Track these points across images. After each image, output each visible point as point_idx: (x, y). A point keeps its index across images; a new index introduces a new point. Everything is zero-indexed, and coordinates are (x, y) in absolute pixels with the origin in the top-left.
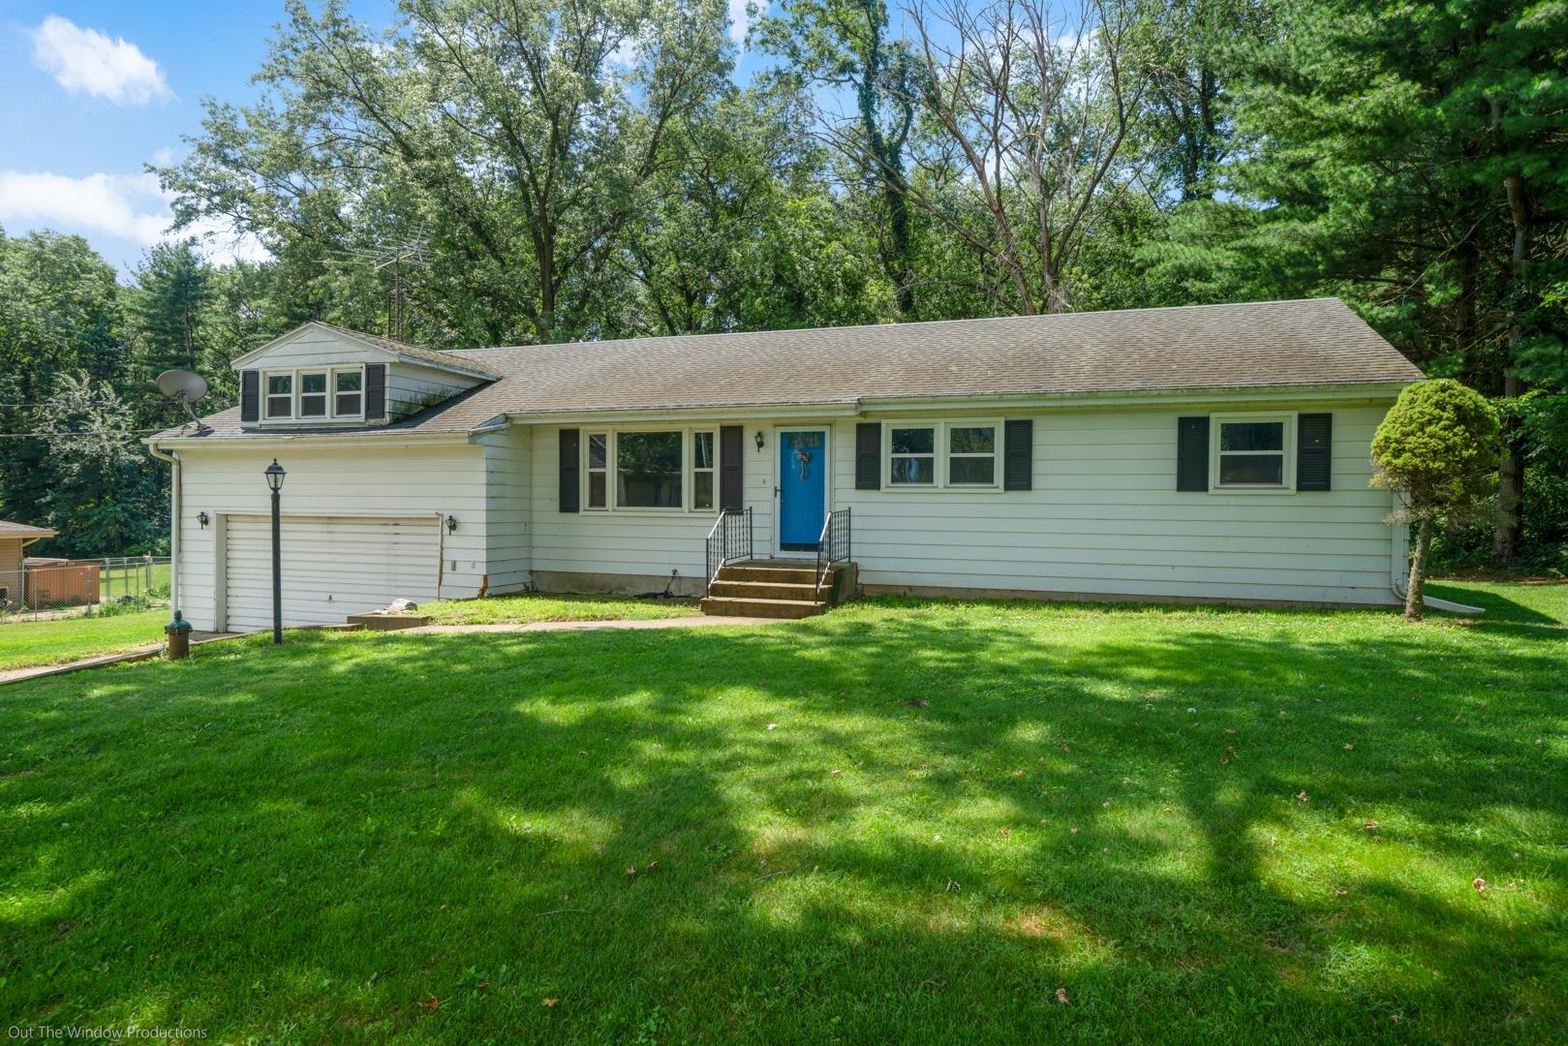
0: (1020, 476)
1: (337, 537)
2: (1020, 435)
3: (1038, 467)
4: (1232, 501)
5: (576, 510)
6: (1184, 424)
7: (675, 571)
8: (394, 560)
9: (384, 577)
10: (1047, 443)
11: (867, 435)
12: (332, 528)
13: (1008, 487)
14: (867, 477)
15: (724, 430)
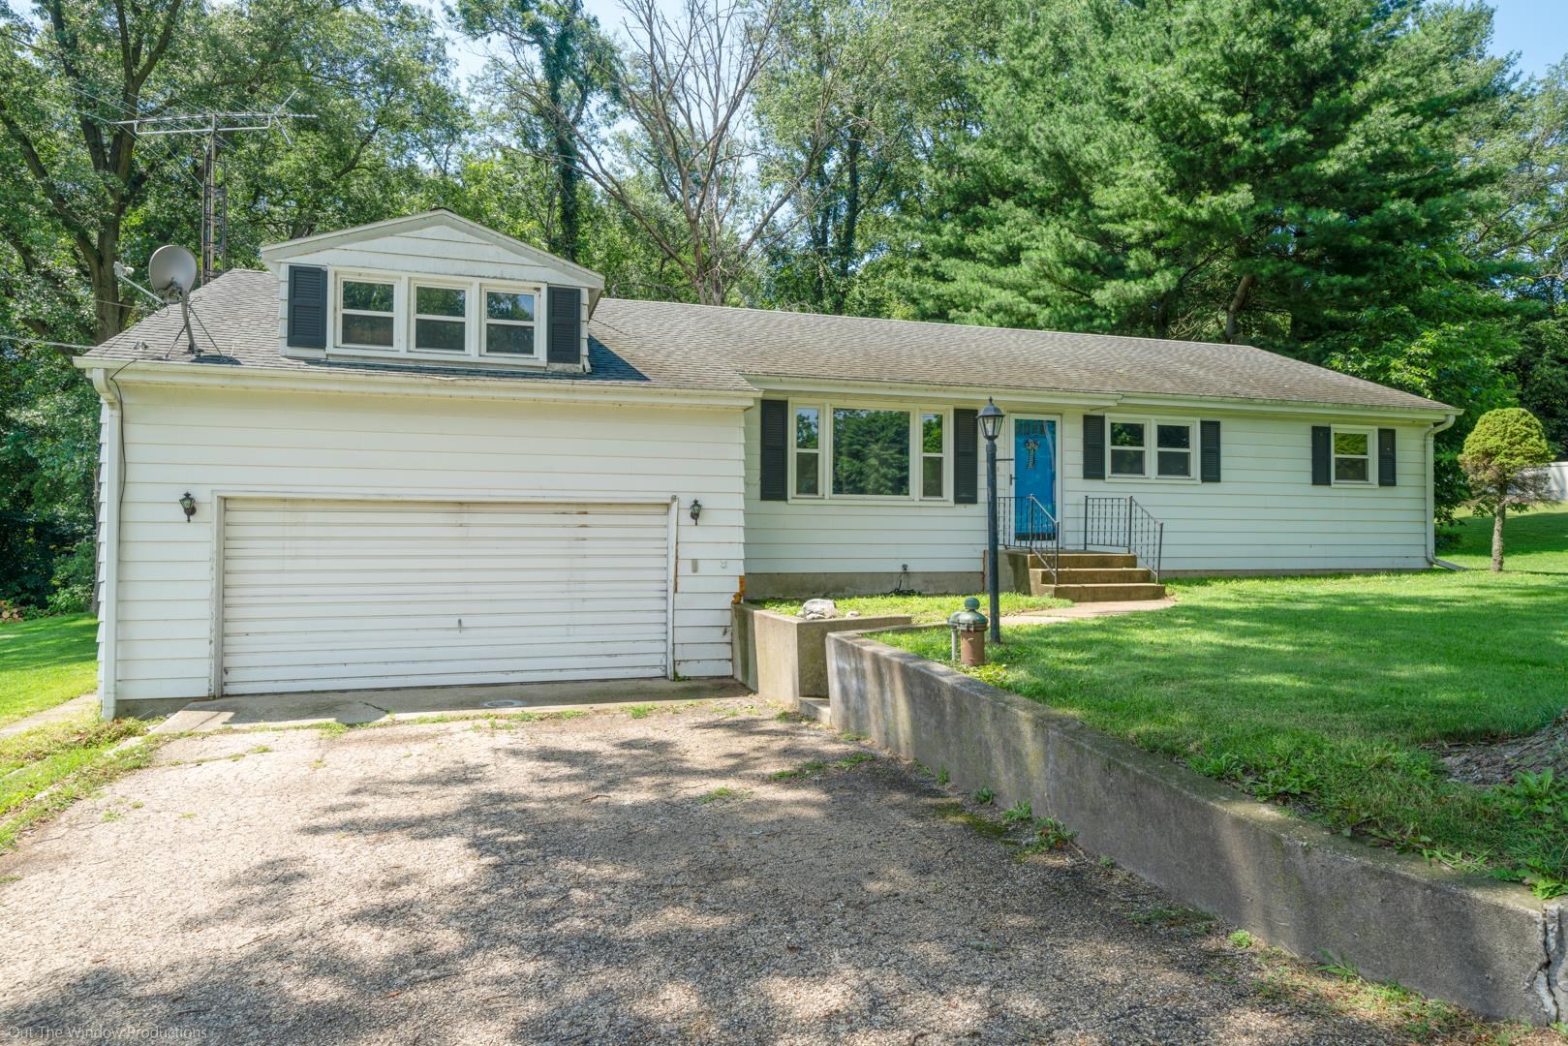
0: (1211, 472)
1: (474, 532)
2: (1211, 432)
3: (1224, 462)
4: (1344, 493)
5: (782, 496)
6: (1315, 430)
7: (905, 567)
8: (579, 563)
9: (564, 587)
10: (1233, 442)
11: (1093, 424)
12: (465, 518)
13: (1204, 479)
14: (1093, 469)
15: (958, 413)
